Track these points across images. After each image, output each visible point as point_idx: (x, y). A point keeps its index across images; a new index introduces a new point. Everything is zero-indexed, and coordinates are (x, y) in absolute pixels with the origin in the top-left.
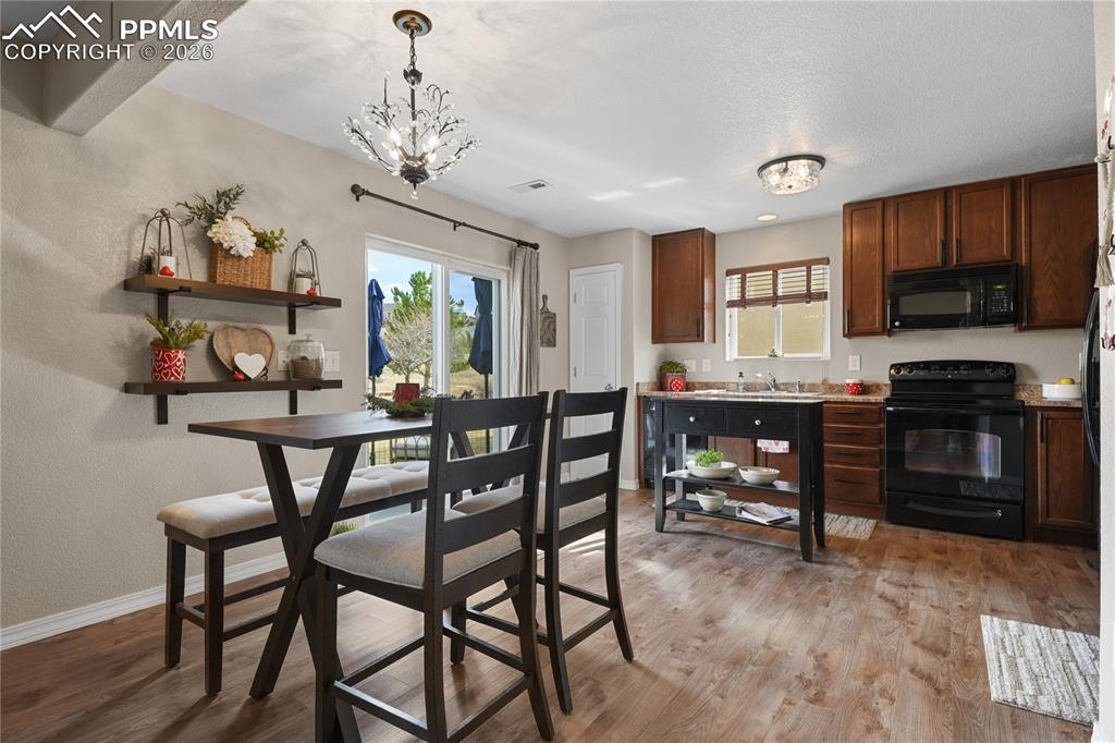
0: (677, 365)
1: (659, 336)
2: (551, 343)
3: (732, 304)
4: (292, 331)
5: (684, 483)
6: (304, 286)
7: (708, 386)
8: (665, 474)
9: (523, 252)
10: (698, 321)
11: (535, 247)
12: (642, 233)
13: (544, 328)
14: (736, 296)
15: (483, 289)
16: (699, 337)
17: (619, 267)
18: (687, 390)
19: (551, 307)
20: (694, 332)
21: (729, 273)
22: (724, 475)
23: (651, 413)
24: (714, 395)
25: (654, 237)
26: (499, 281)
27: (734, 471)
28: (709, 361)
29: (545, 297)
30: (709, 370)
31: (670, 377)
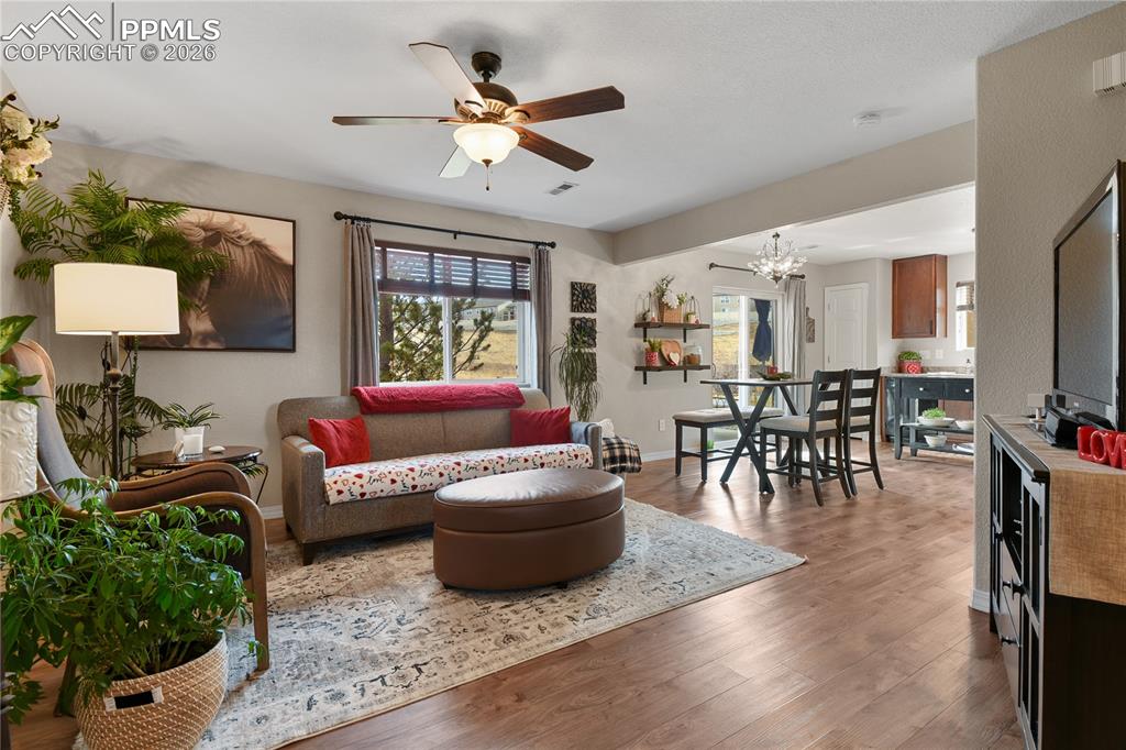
0: (913, 354)
1: (898, 332)
2: (811, 339)
3: (961, 308)
4: (685, 341)
5: (917, 431)
6: (693, 320)
7: (939, 369)
8: (902, 424)
9: (794, 284)
10: (931, 322)
11: (803, 277)
12: (885, 260)
13: (807, 330)
14: (964, 302)
15: (762, 307)
16: (932, 333)
17: (865, 285)
18: (922, 372)
19: (811, 315)
20: (928, 330)
21: (958, 285)
22: (945, 424)
23: (891, 389)
24: (944, 375)
25: (894, 261)
26: (776, 301)
27: (953, 422)
28: (941, 351)
29: (808, 309)
30: (942, 357)
31: (907, 363)
